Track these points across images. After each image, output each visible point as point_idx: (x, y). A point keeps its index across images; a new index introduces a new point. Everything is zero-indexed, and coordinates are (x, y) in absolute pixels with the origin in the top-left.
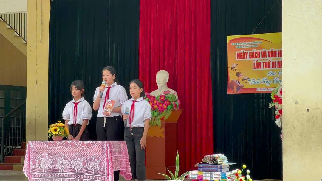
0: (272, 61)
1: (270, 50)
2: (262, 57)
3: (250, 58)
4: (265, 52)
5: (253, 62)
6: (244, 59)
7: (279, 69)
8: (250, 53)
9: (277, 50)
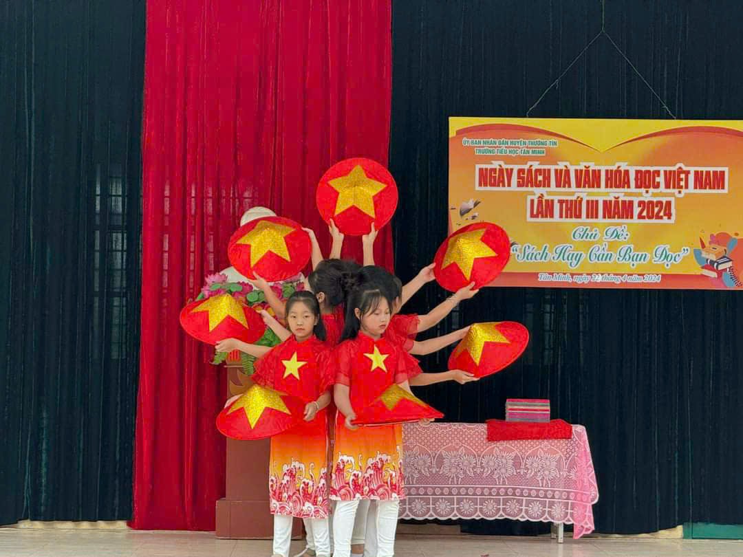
0: (586, 198)
3: (519, 185)
5: (529, 198)
6: (500, 189)
7: (607, 220)
8: (521, 171)
9: (603, 169)
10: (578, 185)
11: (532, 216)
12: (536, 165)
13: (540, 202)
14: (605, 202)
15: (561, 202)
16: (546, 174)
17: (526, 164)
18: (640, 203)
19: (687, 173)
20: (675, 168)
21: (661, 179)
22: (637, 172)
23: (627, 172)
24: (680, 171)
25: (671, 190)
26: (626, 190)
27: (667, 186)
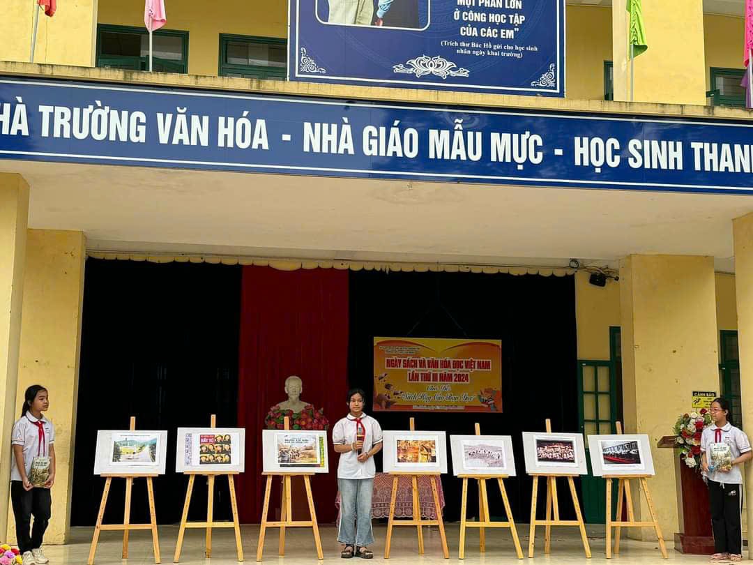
0: (432, 372)
1: (430, 359)
2: (420, 367)
3: (404, 367)
4: (424, 361)
5: (408, 372)
6: (396, 368)
7: (441, 382)
8: (404, 360)
9: (439, 360)
10: (429, 367)
11: (410, 380)
12: (411, 358)
13: (413, 374)
14: (440, 374)
15: (422, 374)
16: (415, 362)
17: (406, 357)
18: (455, 375)
19: (474, 362)
20: (469, 360)
21: (464, 364)
22: (454, 361)
23: (449, 361)
24: (472, 361)
25: (468, 369)
26: (449, 369)
27: (466, 368)
